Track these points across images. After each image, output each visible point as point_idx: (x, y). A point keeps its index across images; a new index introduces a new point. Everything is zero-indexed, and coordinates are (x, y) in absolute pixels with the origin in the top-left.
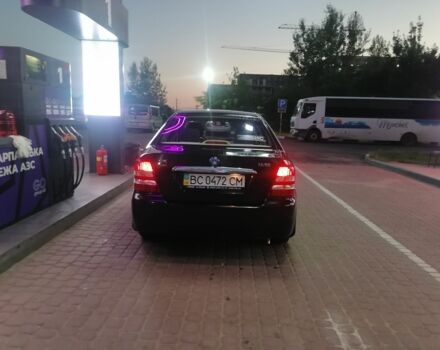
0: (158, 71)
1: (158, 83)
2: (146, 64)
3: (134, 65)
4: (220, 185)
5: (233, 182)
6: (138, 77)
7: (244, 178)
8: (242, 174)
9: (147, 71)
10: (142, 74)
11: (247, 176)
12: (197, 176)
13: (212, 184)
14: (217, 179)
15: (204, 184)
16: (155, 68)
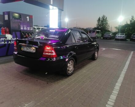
0: (107, 19)
1: (107, 23)
2: (103, 17)
3: (100, 18)
4: (29, 51)
5: (33, 50)
6: (100, 22)
7: (35, 49)
8: (35, 48)
9: (103, 19)
10: (102, 20)
11: (36, 48)
12: (24, 47)
13: (27, 50)
14: (28, 49)
15: (26, 50)
16: (106, 18)
